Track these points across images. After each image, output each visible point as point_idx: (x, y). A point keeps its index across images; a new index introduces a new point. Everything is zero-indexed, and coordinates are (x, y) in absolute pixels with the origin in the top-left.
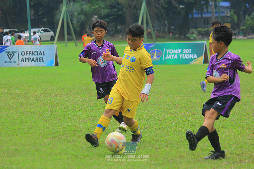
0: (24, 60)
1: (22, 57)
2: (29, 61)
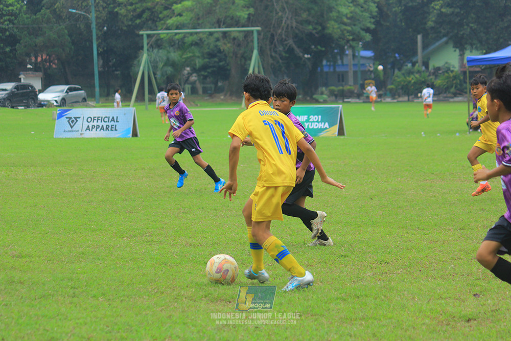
0: (91, 128)
1: (88, 124)
2: (96, 130)
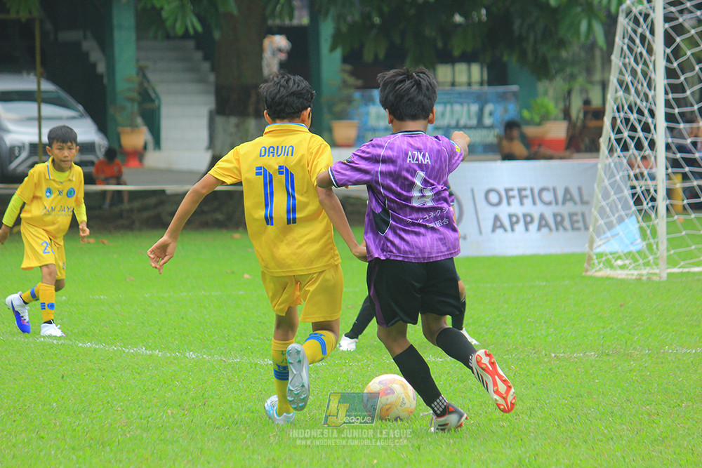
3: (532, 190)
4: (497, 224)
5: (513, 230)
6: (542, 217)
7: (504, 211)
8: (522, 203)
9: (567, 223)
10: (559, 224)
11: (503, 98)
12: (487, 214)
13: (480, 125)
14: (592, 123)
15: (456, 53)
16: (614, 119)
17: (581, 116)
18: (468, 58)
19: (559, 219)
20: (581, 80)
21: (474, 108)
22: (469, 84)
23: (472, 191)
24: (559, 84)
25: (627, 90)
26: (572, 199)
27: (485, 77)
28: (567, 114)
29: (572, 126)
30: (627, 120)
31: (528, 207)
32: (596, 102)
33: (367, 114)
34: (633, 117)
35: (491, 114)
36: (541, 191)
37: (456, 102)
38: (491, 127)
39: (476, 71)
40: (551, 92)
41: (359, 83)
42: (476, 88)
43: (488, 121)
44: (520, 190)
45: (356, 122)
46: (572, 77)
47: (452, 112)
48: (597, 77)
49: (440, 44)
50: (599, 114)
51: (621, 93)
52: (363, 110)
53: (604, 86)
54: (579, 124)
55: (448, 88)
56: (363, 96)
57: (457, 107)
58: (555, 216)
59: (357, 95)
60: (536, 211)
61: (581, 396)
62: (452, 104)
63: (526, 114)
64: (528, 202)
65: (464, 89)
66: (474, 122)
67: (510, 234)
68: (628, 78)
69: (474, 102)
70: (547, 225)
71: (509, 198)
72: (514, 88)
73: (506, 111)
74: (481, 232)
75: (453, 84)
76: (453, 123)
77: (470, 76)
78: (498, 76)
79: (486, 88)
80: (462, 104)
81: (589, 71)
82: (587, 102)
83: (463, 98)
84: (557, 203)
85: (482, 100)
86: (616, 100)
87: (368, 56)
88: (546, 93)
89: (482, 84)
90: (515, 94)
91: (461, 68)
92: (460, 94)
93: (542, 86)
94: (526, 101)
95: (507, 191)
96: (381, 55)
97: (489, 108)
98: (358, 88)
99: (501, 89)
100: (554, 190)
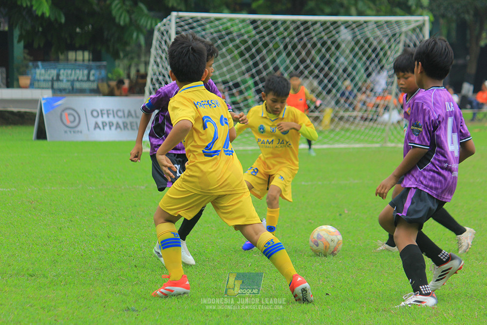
3: (113, 111)
4: (97, 126)
5: (104, 129)
6: (118, 124)
7: (100, 120)
8: (108, 116)
9: (129, 126)
10: (125, 126)
11: (99, 68)
12: (92, 121)
13: (88, 80)
14: (141, 81)
15: (77, 45)
16: (152, 79)
17: (135, 77)
18: (83, 48)
19: (125, 125)
20: (136, 60)
21: (86, 72)
22: (83, 60)
23: (85, 111)
24: (126, 62)
25: (158, 66)
26: (131, 115)
27: (91, 57)
28: (129, 76)
29: (131, 82)
30: (158, 80)
31: (111, 118)
32: (142, 70)
33: (35, 73)
34: (161, 78)
35: (93, 75)
36: (117, 111)
37: (77, 69)
38: (94, 81)
39: (87, 55)
40: (121, 65)
41: (32, 58)
42: (86, 63)
43: (92, 78)
44: (107, 111)
45: (30, 76)
46: (132, 58)
47: (75, 73)
48: (143, 59)
49: (69, 41)
50: (144, 76)
51: (155, 67)
52: (33, 71)
53: (147, 64)
54: (134, 82)
55: (73, 62)
56: (33, 65)
57: (78, 71)
58: (124, 123)
59: (31, 64)
60: (115, 120)
61: (136, 206)
62: (75, 69)
63: (110, 75)
64: (111, 116)
65: (81, 63)
66: (85, 78)
67: (102, 131)
68: (158, 60)
69: (86, 69)
70: (120, 127)
71: (102, 114)
72: (104, 63)
73: (100, 74)
74: (88, 129)
75: (76, 60)
76: (76, 78)
77: (83, 57)
78: (97, 57)
79: (91, 63)
80: (80, 69)
81: (139, 56)
82: (138, 71)
83: (80, 67)
84: (124, 116)
85: (89, 69)
86: (153, 70)
87: (36, 45)
88: (119, 66)
89: (89, 60)
90: (105, 67)
91: (80, 53)
92: (79, 66)
93: (117, 62)
94: (110, 69)
95: (101, 111)
96: (42, 45)
97: (92, 72)
98: (31, 61)
99: (98, 63)
100: (123, 111)
